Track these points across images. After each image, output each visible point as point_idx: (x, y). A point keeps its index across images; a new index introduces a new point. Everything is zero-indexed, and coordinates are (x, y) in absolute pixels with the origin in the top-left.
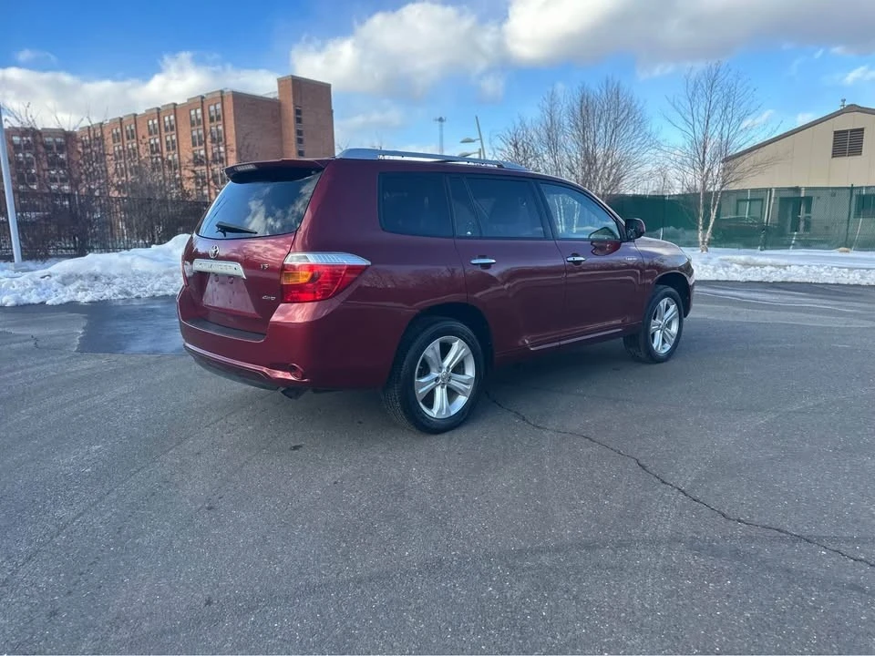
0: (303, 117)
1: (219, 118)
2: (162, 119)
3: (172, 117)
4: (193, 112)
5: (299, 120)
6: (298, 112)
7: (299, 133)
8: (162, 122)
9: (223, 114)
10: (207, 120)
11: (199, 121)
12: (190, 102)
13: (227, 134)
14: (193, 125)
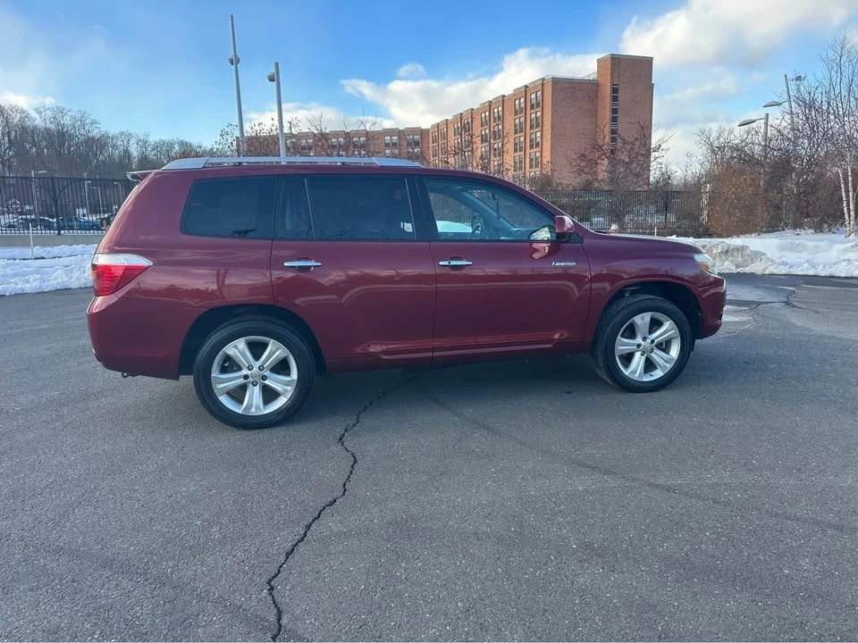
0: (620, 94)
1: (538, 105)
2: (492, 111)
3: (500, 109)
4: (517, 102)
5: (615, 99)
6: (615, 91)
7: (614, 111)
8: (492, 114)
9: (542, 100)
10: (529, 108)
11: (521, 109)
12: (517, 92)
13: (544, 119)
14: (516, 114)
